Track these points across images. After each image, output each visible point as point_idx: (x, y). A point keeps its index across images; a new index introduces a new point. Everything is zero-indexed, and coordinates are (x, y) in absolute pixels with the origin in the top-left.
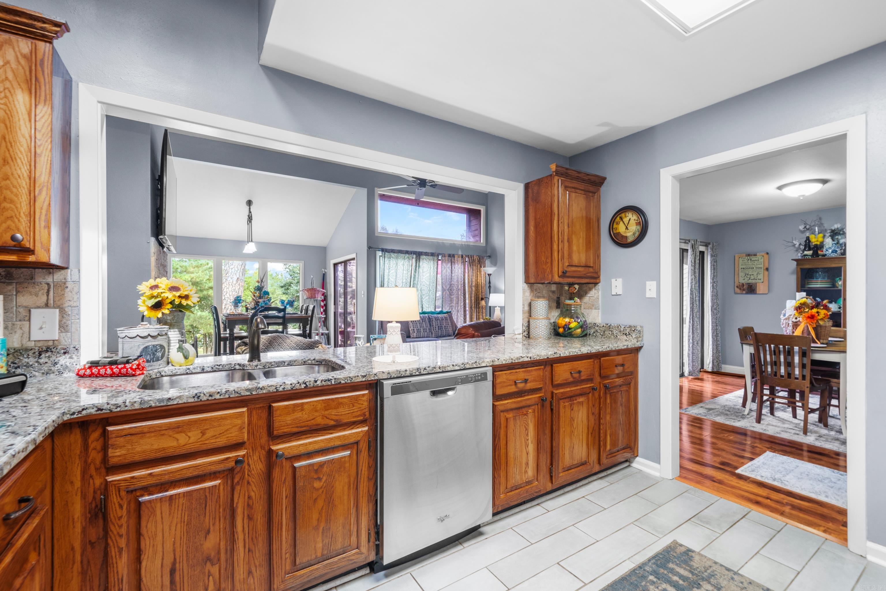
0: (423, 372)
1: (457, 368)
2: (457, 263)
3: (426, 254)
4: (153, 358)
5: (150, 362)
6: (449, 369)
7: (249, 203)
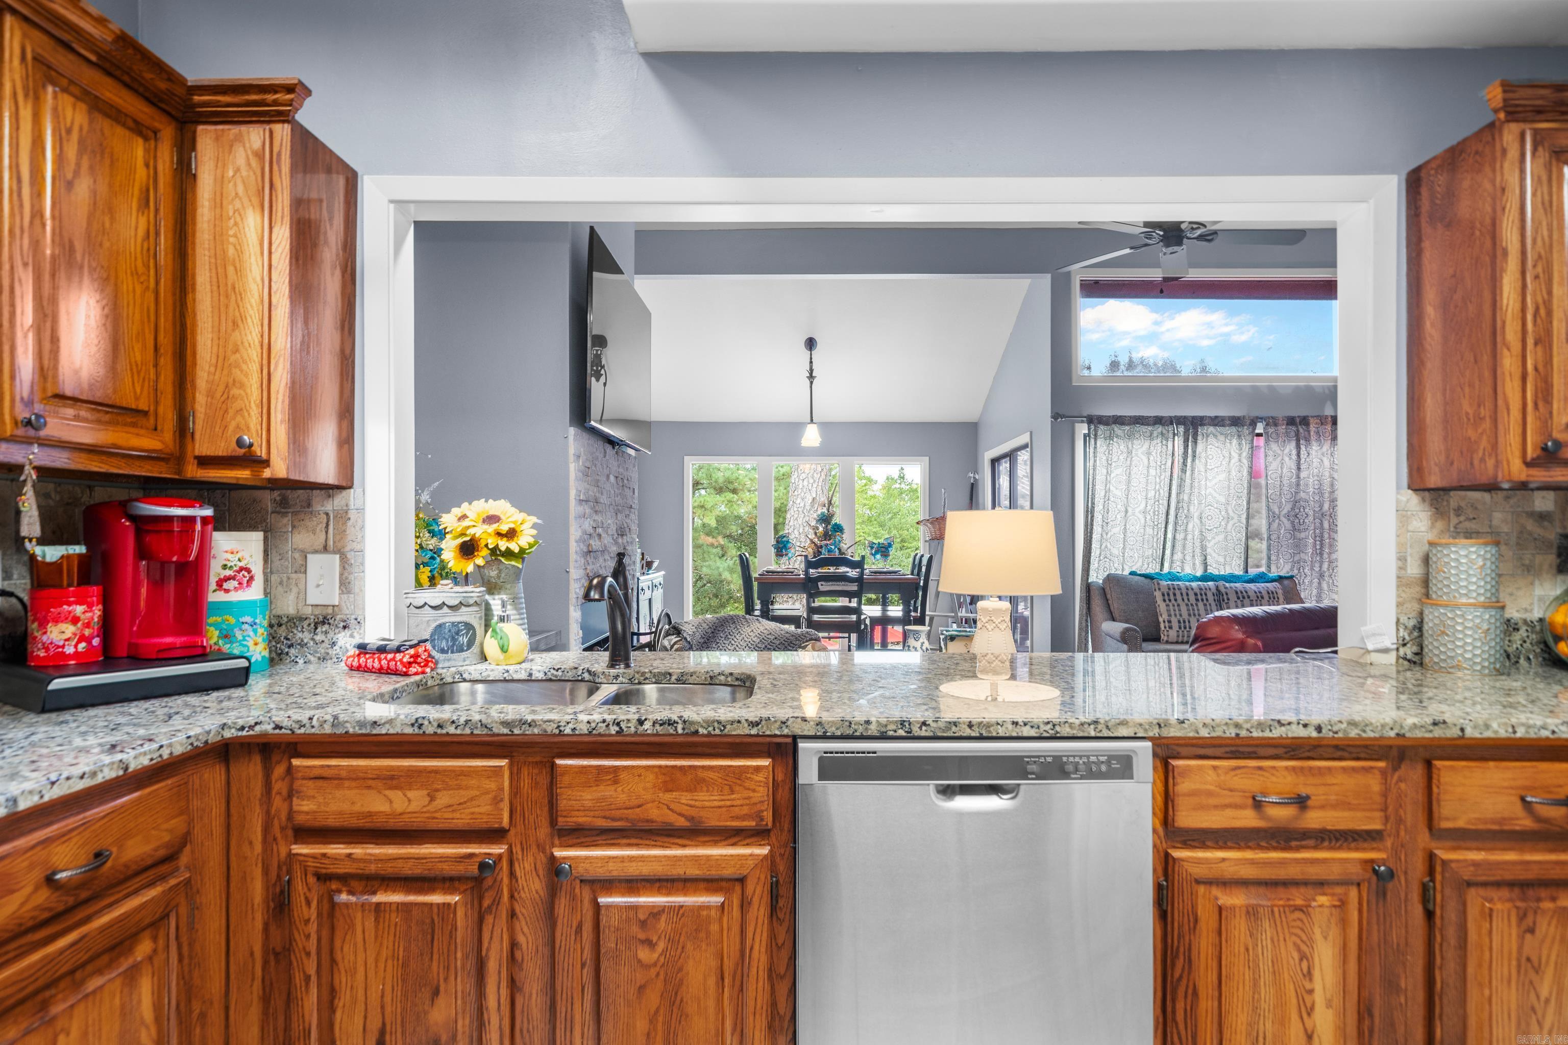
0: (916, 731)
1: (1027, 731)
2: (1318, 440)
3: (1217, 421)
4: (453, 646)
5: (447, 652)
6: (1001, 732)
7: (811, 344)
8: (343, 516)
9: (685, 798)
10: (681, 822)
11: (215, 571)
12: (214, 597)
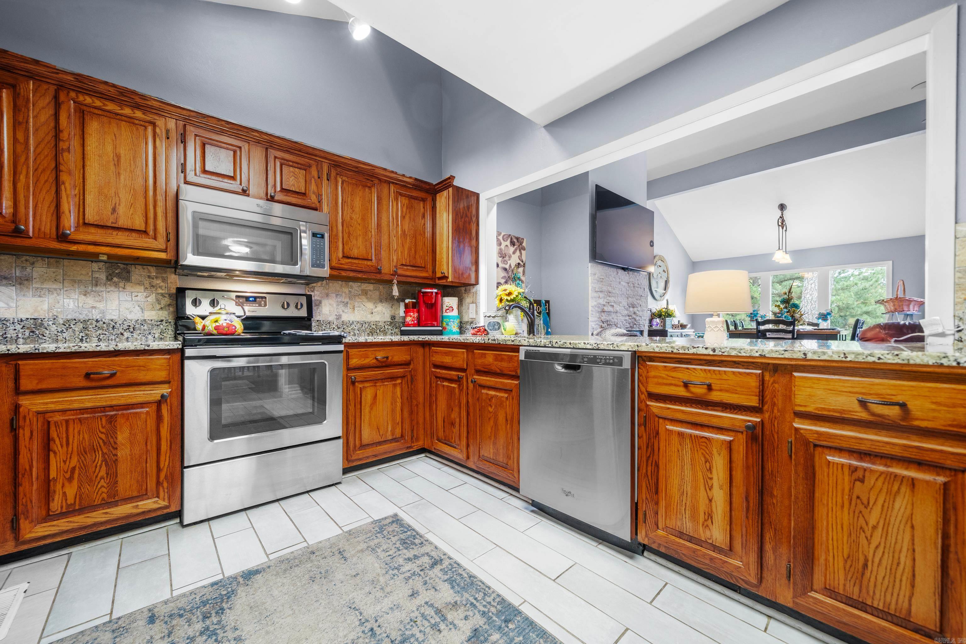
4: (493, 329)
7: (782, 207)
8: (476, 293)
9: (499, 363)
10: (498, 371)
11: (445, 308)
12: (445, 314)
